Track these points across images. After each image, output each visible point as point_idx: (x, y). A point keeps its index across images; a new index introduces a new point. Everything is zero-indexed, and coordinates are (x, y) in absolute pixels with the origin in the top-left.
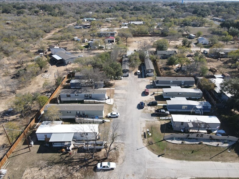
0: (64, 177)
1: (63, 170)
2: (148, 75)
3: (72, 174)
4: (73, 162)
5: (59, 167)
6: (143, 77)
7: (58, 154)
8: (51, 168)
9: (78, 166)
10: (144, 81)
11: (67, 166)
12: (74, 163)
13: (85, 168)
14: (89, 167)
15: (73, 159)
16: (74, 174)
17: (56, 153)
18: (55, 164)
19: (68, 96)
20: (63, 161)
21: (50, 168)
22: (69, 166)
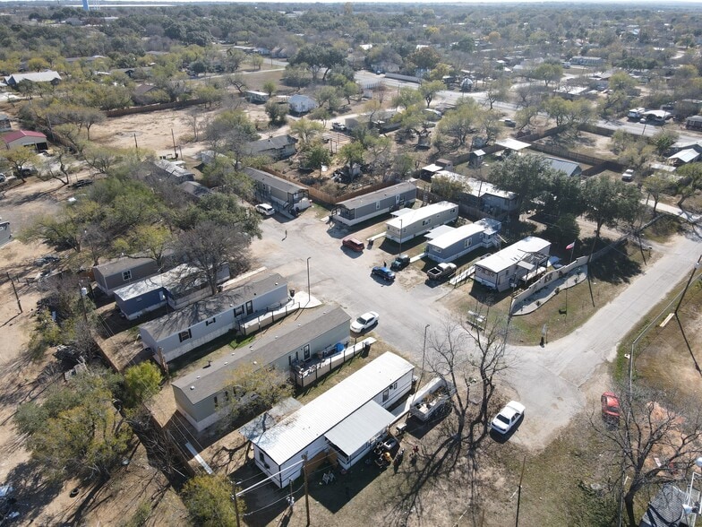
0: (472, 499)
1: (449, 490)
2: (297, 208)
3: (479, 482)
4: (441, 461)
5: (431, 492)
6: (291, 217)
7: (383, 475)
8: (422, 510)
9: (464, 458)
10: (305, 225)
11: (444, 475)
12: (446, 460)
13: (481, 451)
14: (482, 444)
15: (434, 456)
16: (480, 477)
17: (379, 475)
18: (417, 494)
19: (184, 337)
20: (420, 476)
21: (419, 511)
22: (448, 473)
